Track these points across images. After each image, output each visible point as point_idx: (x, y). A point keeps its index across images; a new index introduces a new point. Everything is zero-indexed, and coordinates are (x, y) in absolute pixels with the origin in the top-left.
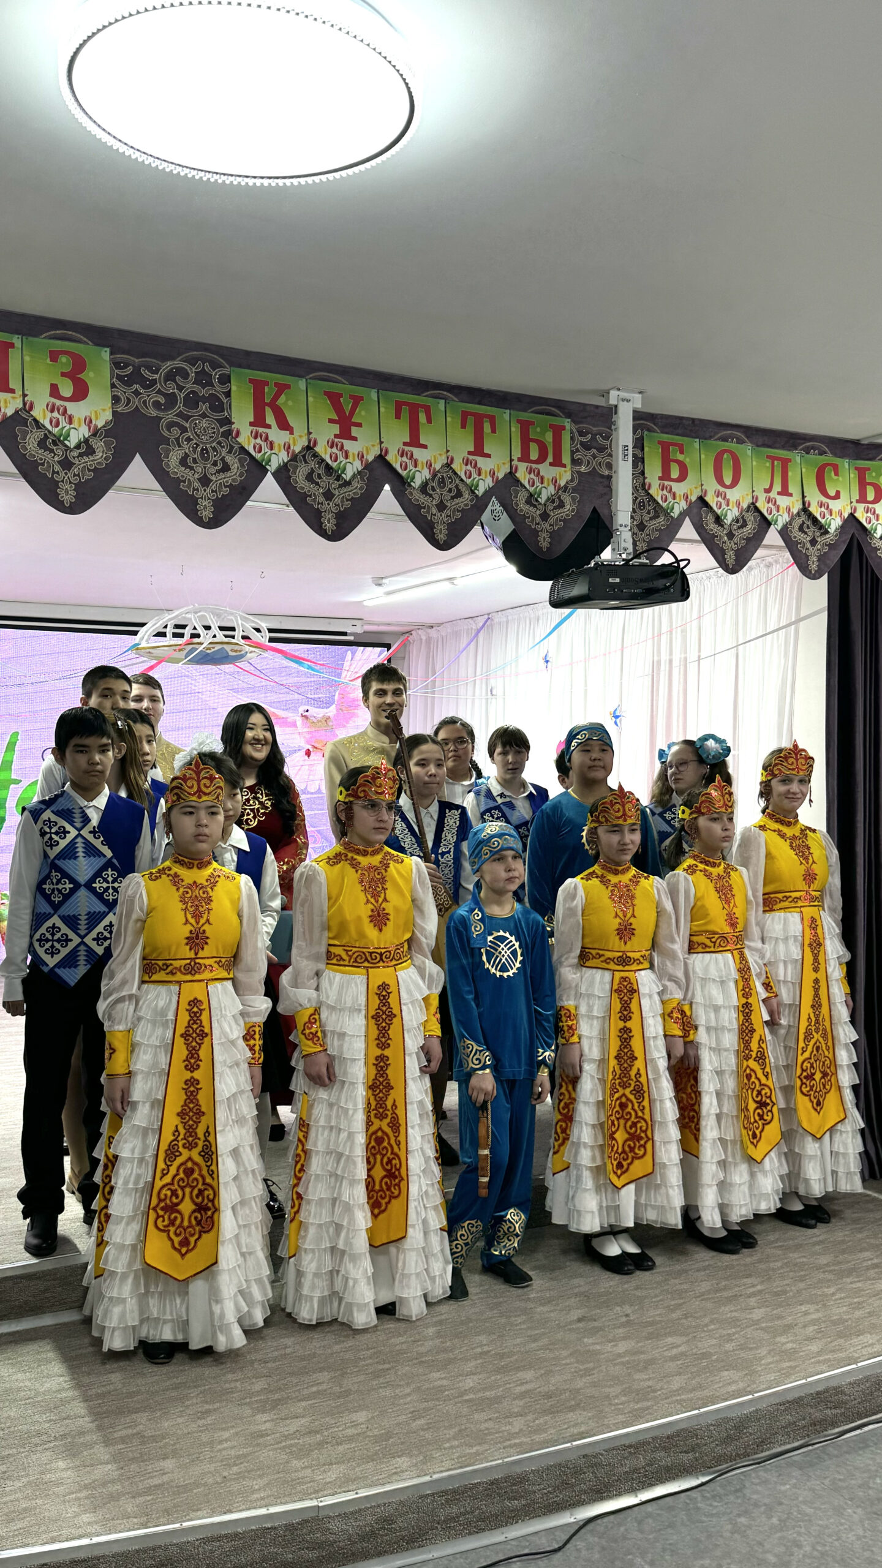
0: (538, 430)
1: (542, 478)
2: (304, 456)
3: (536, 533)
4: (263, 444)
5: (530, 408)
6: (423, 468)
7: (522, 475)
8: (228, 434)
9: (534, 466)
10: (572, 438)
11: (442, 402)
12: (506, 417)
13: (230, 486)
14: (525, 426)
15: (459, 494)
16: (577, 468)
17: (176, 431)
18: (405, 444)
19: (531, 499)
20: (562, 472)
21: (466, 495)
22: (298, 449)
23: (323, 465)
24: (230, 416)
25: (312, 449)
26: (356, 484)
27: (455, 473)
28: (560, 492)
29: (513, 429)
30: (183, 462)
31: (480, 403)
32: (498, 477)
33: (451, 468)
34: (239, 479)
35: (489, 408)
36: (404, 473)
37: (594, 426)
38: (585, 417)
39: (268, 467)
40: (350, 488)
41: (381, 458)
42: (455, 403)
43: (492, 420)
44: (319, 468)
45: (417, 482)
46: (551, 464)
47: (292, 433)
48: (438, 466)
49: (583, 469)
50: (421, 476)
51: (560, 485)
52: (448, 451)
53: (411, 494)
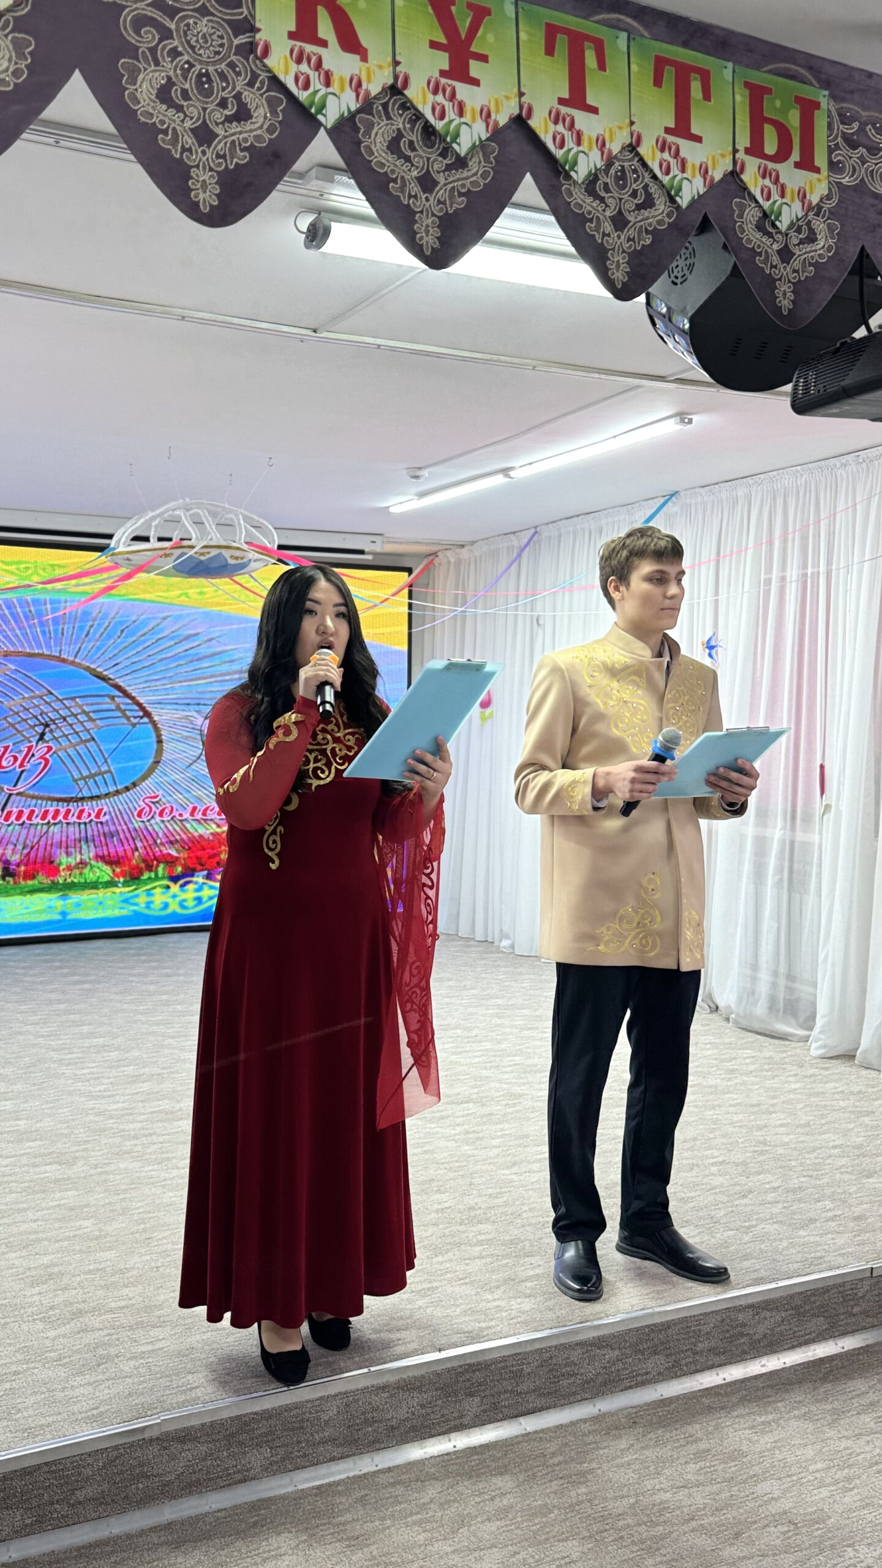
0: (778, 104)
1: (783, 189)
2: (385, 106)
3: (770, 283)
4: (313, 76)
5: (766, 65)
6: (590, 148)
7: (751, 177)
8: (249, 49)
9: (771, 165)
10: (830, 126)
11: (624, 35)
12: (728, 73)
13: (250, 149)
14: (757, 95)
15: (648, 203)
16: (837, 177)
17: (150, 36)
18: (562, 101)
19: (766, 221)
20: (815, 181)
21: (661, 206)
22: (375, 89)
23: (419, 125)
24: (253, 17)
25: (401, 93)
26: (476, 166)
27: (644, 165)
28: (811, 214)
29: (738, 98)
30: (164, 94)
31: (685, 44)
32: (712, 179)
33: (638, 154)
34: (267, 136)
35: (699, 55)
36: (559, 154)
37: (865, 109)
38: (852, 92)
39: (320, 117)
40: (466, 174)
41: (520, 121)
42: (646, 41)
43: (705, 77)
44: (412, 130)
45: (581, 173)
46: (797, 165)
47: (364, 58)
48: (615, 148)
49: (846, 180)
50: (587, 163)
51: (810, 203)
52: (632, 123)
53: (570, 194)
